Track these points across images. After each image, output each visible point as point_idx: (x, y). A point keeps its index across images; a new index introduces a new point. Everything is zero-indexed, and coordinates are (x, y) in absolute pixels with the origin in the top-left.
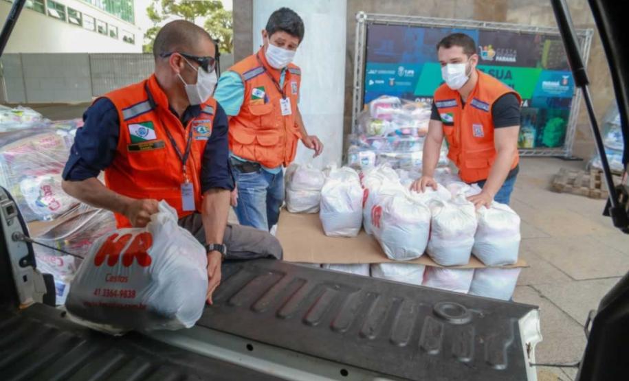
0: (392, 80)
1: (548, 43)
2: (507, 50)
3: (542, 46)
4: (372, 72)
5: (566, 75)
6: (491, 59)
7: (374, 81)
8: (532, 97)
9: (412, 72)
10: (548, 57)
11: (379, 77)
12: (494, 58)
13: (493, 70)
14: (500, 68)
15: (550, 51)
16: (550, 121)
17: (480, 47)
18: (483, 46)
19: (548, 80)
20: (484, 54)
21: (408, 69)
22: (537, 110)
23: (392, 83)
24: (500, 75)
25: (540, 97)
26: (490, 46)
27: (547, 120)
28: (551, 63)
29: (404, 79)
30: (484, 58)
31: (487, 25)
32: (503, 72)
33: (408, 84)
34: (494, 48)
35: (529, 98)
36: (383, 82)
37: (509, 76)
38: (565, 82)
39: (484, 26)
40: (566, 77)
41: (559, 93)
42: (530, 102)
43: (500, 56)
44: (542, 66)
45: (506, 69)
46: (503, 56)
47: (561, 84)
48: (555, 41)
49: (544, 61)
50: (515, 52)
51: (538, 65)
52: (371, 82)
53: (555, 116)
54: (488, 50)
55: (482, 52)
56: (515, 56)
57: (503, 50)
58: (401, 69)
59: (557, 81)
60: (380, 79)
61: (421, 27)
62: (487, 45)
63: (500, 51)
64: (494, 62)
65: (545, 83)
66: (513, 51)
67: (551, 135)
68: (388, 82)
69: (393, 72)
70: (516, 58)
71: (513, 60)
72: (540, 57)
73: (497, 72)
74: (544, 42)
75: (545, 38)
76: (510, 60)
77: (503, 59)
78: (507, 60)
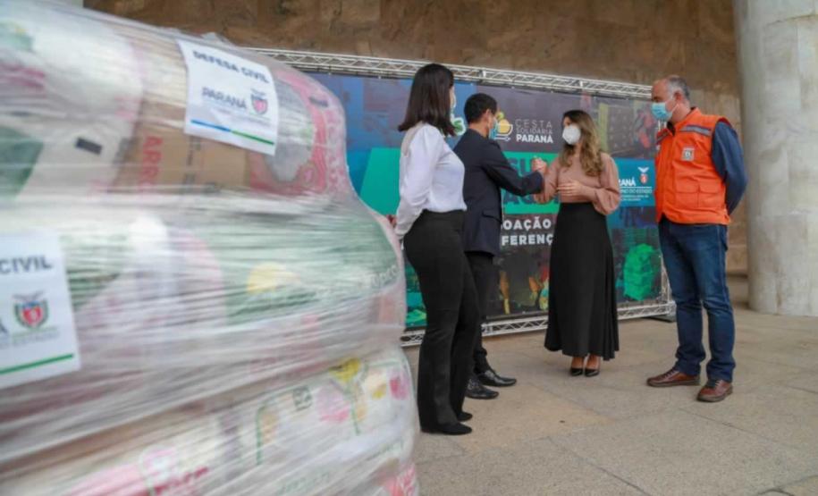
1: (604, 108)
2: (534, 122)
3: (596, 115)
5: (643, 167)
6: (507, 138)
10: (609, 134)
12: (513, 135)
15: (610, 124)
16: (632, 250)
26: (501, 114)
27: (627, 251)
28: (616, 146)
31: (490, 74)
34: (510, 118)
38: (644, 180)
40: (643, 170)
41: (638, 199)
43: (522, 133)
46: (529, 132)
47: (639, 183)
48: (616, 106)
50: (549, 125)
53: (638, 242)
54: (499, 120)
56: (550, 132)
59: (629, 178)
61: (355, 75)
63: (522, 124)
64: (513, 145)
66: (545, 124)
67: (638, 278)
70: (554, 137)
71: (550, 140)
73: (523, 162)
74: (597, 107)
75: (598, 102)
76: (543, 139)
77: (531, 139)
78: (537, 139)
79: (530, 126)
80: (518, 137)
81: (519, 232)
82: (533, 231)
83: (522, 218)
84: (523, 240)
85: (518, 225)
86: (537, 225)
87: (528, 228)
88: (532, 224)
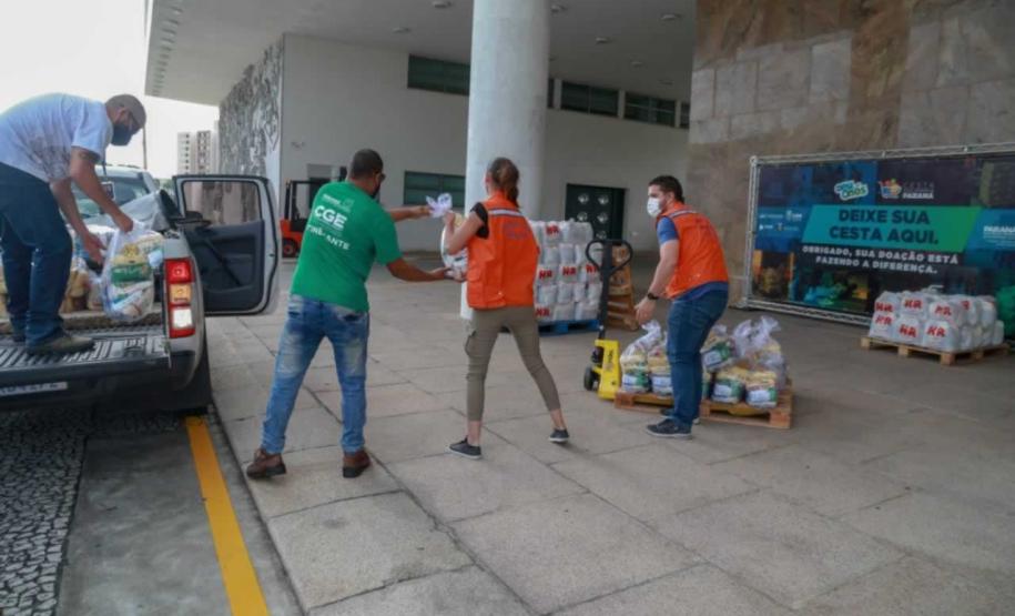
0: (780, 224)
1: (989, 167)
2: (919, 184)
3: (979, 174)
4: (762, 216)
6: (896, 197)
7: (763, 224)
8: (965, 251)
9: (799, 216)
10: (991, 188)
11: (768, 221)
12: (900, 194)
13: (899, 212)
14: (910, 209)
15: (994, 180)
16: (1004, 289)
17: (880, 183)
18: (884, 181)
19: (994, 225)
20: (885, 191)
21: (795, 212)
22: (976, 270)
23: (780, 228)
24: (910, 217)
25: (980, 250)
26: (893, 181)
28: (997, 198)
29: (791, 223)
30: (885, 196)
31: (888, 153)
32: (914, 213)
33: (796, 229)
34: (900, 182)
35: (960, 250)
36: (771, 227)
37: (924, 218)
39: (883, 156)
42: (961, 256)
43: (908, 193)
44: (980, 203)
45: (919, 209)
46: (914, 191)
48: (1002, 164)
49: (984, 194)
50: (932, 185)
51: (973, 200)
52: (761, 227)
54: (891, 185)
55: (882, 188)
56: (933, 190)
57: (912, 185)
58: (789, 213)
60: (769, 224)
61: (808, 165)
62: (889, 179)
63: (908, 186)
64: (900, 201)
65: (987, 229)
66: (928, 186)
68: (776, 227)
69: (780, 216)
70: (935, 194)
71: (931, 196)
72: (977, 190)
73: (906, 213)
74: (981, 166)
75: (983, 161)
76: (926, 196)
77: (915, 196)
78: (920, 196)
79: (916, 186)
80: (905, 196)
81: (897, 261)
82: (907, 262)
83: (901, 252)
84: (899, 267)
85: (897, 256)
86: (912, 257)
87: (904, 259)
88: (908, 256)
